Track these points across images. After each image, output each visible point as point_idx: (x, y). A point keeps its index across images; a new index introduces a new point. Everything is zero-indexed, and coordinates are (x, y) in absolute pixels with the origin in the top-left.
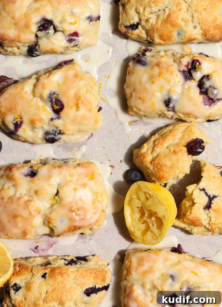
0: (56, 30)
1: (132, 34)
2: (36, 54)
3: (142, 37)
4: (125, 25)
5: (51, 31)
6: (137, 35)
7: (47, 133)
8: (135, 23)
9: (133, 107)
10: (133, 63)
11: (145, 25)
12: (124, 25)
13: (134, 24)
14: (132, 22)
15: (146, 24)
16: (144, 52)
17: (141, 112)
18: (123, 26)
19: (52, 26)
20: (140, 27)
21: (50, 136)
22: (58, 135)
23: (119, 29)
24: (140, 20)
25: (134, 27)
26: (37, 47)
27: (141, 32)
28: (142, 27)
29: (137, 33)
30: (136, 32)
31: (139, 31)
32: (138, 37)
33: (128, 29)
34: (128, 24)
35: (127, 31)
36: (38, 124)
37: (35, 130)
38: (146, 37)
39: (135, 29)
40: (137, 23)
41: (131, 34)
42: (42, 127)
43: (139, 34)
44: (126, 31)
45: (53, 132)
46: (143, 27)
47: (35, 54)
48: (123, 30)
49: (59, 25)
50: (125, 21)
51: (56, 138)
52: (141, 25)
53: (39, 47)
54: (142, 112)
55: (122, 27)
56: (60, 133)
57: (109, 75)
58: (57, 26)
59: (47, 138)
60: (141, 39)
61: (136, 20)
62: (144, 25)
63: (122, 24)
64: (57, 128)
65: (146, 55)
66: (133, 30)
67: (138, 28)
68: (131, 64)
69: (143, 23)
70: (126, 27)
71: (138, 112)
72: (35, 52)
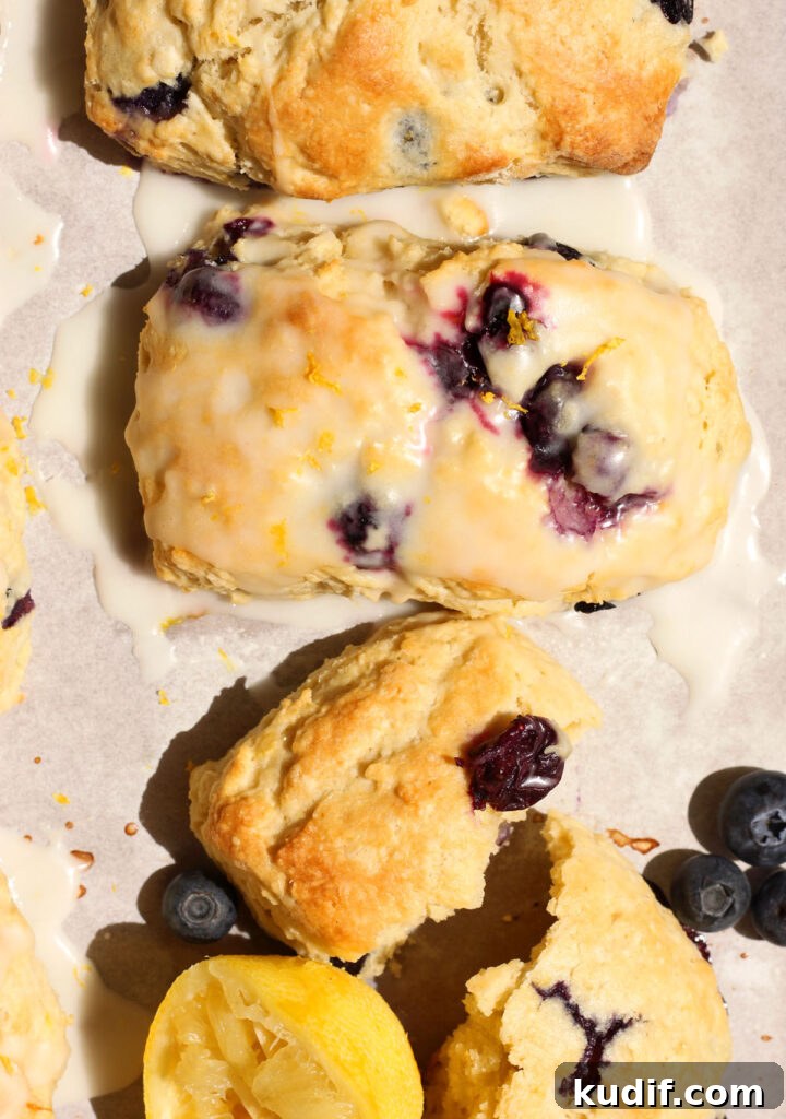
1: (157, 141)
3: (209, 157)
4: (116, 94)
6: (184, 145)
8: (171, 83)
9: (172, 549)
10: (168, 305)
11: (218, 91)
12: (110, 91)
13: (163, 85)
14: (151, 77)
15: (223, 82)
16: (227, 238)
17: (217, 575)
18: (104, 96)
20: (193, 100)
24: (195, 63)
25: (165, 101)
27: (204, 130)
28: (204, 101)
29: (181, 137)
30: (179, 129)
31: (194, 128)
32: (191, 157)
33: (132, 116)
34: (133, 89)
35: (127, 125)
38: (232, 158)
39: (169, 117)
40: (180, 78)
41: (151, 142)
43: (192, 140)
44: (120, 126)
46: (212, 103)
48: (108, 118)
50: (115, 70)
52: (199, 92)
54: (224, 575)
55: (103, 107)
60: (205, 166)
61: (171, 64)
62: (213, 93)
63: (98, 88)
65: (235, 259)
66: (158, 122)
67: (186, 106)
68: (154, 307)
69: (210, 78)
70: (121, 103)
71: (200, 573)
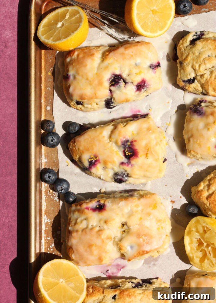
0: (125, 83)
2: (113, 106)
4: (183, 80)
5: (122, 83)
6: (194, 88)
7: (116, 174)
8: (192, 78)
9: (191, 151)
10: (190, 113)
12: (182, 79)
13: (191, 79)
14: (189, 77)
15: (201, 78)
16: (200, 103)
18: (181, 80)
19: (122, 79)
20: (196, 81)
21: (119, 177)
22: (125, 177)
23: (178, 84)
24: (196, 75)
25: (191, 81)
26: (112, 100)
27: (197, 86)
30: (193, 85)
31: (196, 85)
32: (195, 90)
33: (185, 83)
34: (186, 79)
35: (185, 85)
36: (110, 165)
37: (107, 170)
38: (202, 90)
39: (192, 83)
40: (194, 78)
41: (188, 87)
42: (113, 169)
43: (195, 87)
44: (184, 85)
45: (122, 174)
46: (199, 81)
47: (111, 106)
48: (182, 84)
49: (127, 78)
50: (183, 76)
51: (124, 179)
52: (197, 80)
53: (114, 99)
55: (181, 82)
56: (128, 175)
57: (169, 123)
58: (126, 79)
59: (116, 178)
60: (197, 91)
61: (193, 75)
63: (180, 79)
64: (126, 171)
65: (201, 106)
66: (190, 84)
67: (194, 82)
68: (188, 113)
69: (199, 78)
70: (184, 81)
72: (111, 105)
